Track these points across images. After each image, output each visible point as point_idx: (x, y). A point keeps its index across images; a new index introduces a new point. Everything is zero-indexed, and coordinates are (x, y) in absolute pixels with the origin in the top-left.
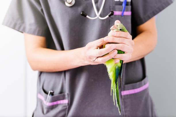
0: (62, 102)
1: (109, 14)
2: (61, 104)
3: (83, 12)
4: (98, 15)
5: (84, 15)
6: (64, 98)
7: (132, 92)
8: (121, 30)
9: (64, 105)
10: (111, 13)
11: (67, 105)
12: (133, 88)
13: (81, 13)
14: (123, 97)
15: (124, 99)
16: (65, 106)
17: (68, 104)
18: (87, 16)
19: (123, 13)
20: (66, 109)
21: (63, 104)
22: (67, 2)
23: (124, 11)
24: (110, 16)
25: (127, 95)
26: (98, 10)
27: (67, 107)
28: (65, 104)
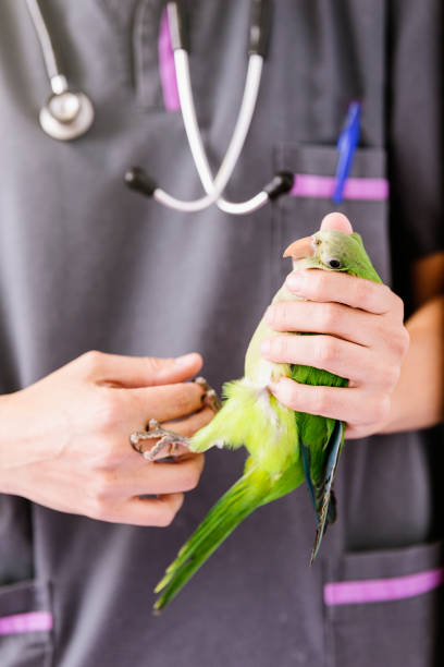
0: (19, 623)
1: (271, 187)
2: (14, 635)
3: (137, 171)
4: (213, 187)
5: (143, 186)
6: (28, 605)
7: (377, 590)
8: (334, 264)
9: (32, 639)
10: (278, 181)
11: (45, 638)
12: (387, 574)
13: (129, 176)
14: (331, 612)
15: (336, 624)
16: (36, 645)
17: (52, 633)
18: (160, 195)
19: (341, 188)
20: (42, 657)
21: (24, 634)
22: (53, 115)
23: (347, 175)
24: (273, 196)
25: (353, 606)
26: (215, 161)
27: (49, 649)
28: (38, 633)
